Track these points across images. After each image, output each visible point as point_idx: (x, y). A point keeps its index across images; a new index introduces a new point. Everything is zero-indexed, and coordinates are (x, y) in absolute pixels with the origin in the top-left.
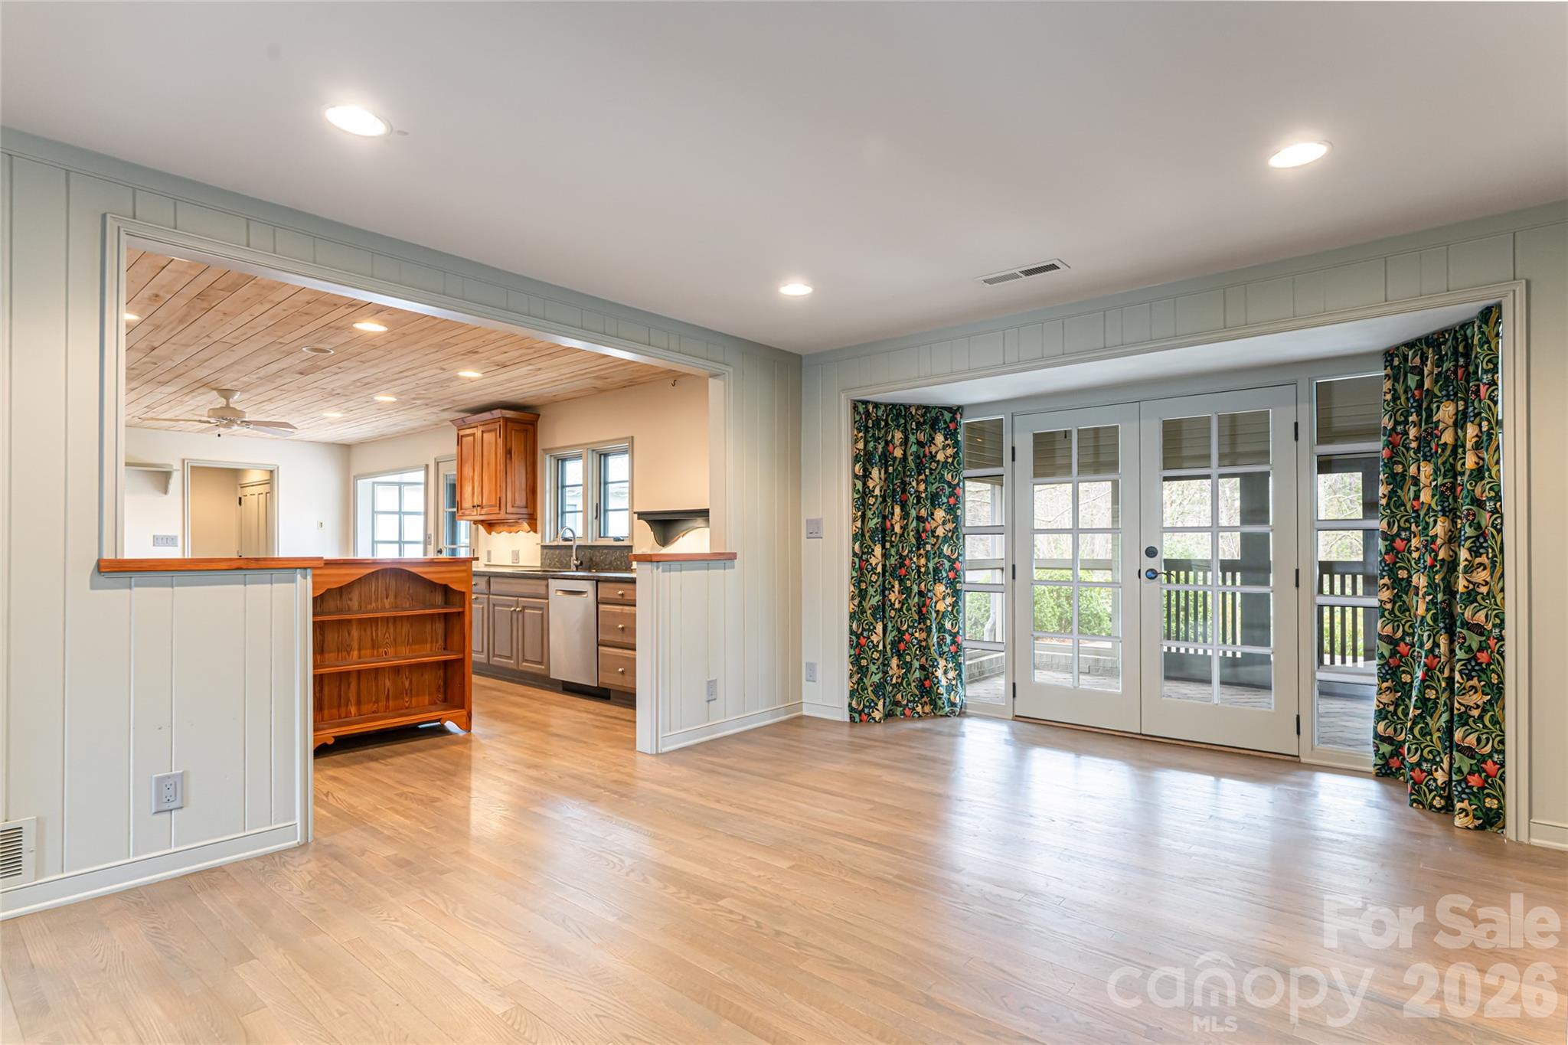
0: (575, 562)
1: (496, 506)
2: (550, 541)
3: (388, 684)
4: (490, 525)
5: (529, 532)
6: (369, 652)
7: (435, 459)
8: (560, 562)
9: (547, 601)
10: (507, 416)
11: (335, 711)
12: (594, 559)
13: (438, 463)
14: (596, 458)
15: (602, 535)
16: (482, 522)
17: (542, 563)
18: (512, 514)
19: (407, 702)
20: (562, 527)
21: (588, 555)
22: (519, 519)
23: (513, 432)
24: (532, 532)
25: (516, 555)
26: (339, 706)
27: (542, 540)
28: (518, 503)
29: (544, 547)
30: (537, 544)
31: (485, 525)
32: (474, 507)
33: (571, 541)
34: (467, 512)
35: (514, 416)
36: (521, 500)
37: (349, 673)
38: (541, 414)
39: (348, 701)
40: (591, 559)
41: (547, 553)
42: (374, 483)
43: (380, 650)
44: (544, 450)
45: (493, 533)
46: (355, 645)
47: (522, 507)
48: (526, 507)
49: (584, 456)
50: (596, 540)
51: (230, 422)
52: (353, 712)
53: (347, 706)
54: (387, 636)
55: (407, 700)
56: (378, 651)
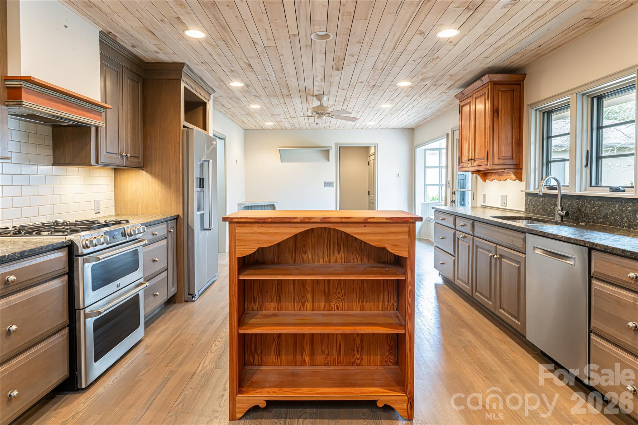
0: (560, 212)
1: (485, 159)
2: (534, 189)
4: (485, 175)
5: (515, 180)
7: (452, 129)
8: (545, 210)
9: (523, 256)
10: (495, 79)
11: (291, 358)
12: (583, 210)
13: (454, 131)
14: (587, 103)
15: (593, 184)
16: (478, 172)
17: (526, 209)
18: (498, 165)
19: (358, 359)
20: (547, 175)
21: (575, 205)
22: (505, 169)
23: (500, 93)
24: (517, 180)
25: (504, 199)
27: (526, 189)
28: (504, 154)
29: (528, 194)
30: (522, 191)
31: (481, 175)
32: (469, 160)
33: (556, 189)
34: (465, 165)
35: (501, 79)
36: (507, 152)
38: (527, 73)
40: (579, 210)
41: (531, 200)
42: (425, 150)
43: (332, 304)
44: (528, 105)
45: (487, 180)
47: (507, 159)
48: (512, 159)
49: (572, 105)
50: (586, 190)
51: (320, 115)
52: (307, 361)
53: (302, 355)
54: (339, 290)
55: (358, 357)
56: (330, 305)
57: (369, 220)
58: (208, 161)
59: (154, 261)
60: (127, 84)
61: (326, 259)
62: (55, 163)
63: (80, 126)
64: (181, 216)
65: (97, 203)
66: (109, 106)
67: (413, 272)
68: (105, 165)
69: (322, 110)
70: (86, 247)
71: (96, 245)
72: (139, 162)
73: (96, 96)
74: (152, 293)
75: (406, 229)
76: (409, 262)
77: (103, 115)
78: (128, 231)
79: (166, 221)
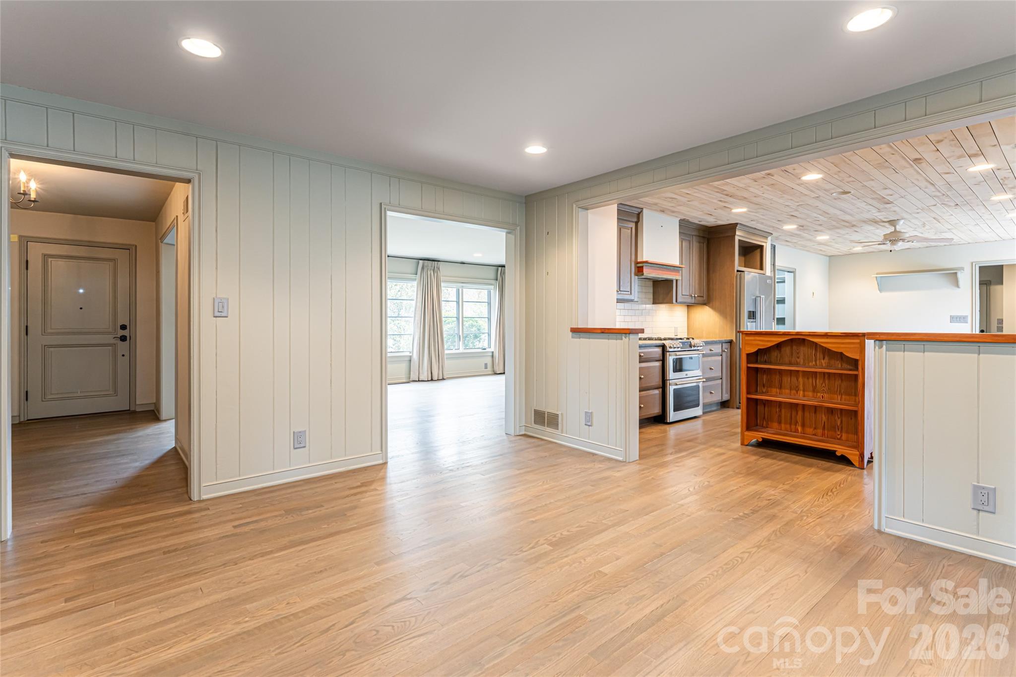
3: (824, 418)
6: (810, 394)
11: (788, 426)
19: (839, 435)
26: (791, 424)
37: (797, 405)
39: (797, 422)
43: (819, 394)
46: (801, 387)
51: (894, 242)
52: (799, 430)
53: (796, 425)
54: (824, 385)
55: (839, 433)
56: (817, 395)
57: (829, 334)
58: (760, 297)
59: (711, 369)
60: (696, 245)
61: (814, 363)
62: (654, 303)
63: (667, 280)
64: (734, 340)
65: (676, 329)
66: (683, 266)
67: (863, 369)
68: (681, 303)
69: (894, 237)
70: (670, 347)
71: (675, 348)
72: (704, 300)
73: (676, 262)
74: (709, 391)
75: (858, 341)
76: (860, 363)
77: (681, 272)
78: (693, 344)
79: (722, 343)
